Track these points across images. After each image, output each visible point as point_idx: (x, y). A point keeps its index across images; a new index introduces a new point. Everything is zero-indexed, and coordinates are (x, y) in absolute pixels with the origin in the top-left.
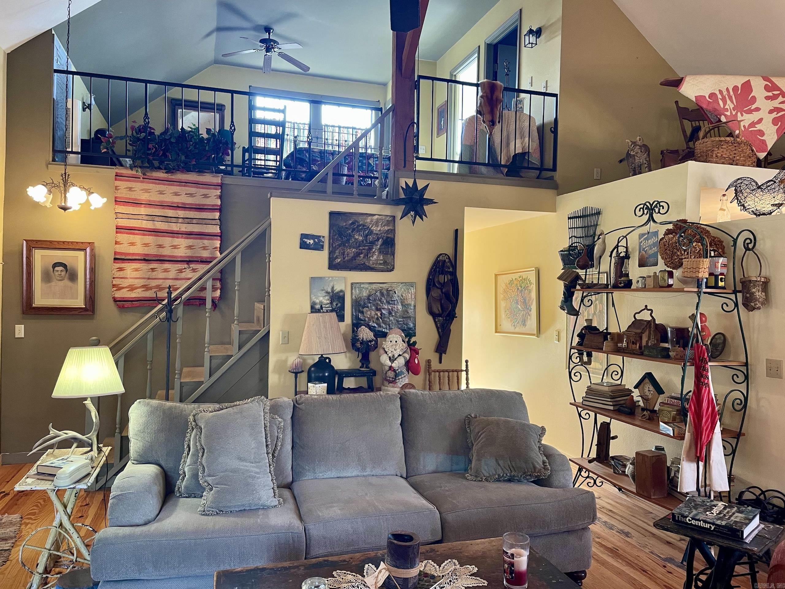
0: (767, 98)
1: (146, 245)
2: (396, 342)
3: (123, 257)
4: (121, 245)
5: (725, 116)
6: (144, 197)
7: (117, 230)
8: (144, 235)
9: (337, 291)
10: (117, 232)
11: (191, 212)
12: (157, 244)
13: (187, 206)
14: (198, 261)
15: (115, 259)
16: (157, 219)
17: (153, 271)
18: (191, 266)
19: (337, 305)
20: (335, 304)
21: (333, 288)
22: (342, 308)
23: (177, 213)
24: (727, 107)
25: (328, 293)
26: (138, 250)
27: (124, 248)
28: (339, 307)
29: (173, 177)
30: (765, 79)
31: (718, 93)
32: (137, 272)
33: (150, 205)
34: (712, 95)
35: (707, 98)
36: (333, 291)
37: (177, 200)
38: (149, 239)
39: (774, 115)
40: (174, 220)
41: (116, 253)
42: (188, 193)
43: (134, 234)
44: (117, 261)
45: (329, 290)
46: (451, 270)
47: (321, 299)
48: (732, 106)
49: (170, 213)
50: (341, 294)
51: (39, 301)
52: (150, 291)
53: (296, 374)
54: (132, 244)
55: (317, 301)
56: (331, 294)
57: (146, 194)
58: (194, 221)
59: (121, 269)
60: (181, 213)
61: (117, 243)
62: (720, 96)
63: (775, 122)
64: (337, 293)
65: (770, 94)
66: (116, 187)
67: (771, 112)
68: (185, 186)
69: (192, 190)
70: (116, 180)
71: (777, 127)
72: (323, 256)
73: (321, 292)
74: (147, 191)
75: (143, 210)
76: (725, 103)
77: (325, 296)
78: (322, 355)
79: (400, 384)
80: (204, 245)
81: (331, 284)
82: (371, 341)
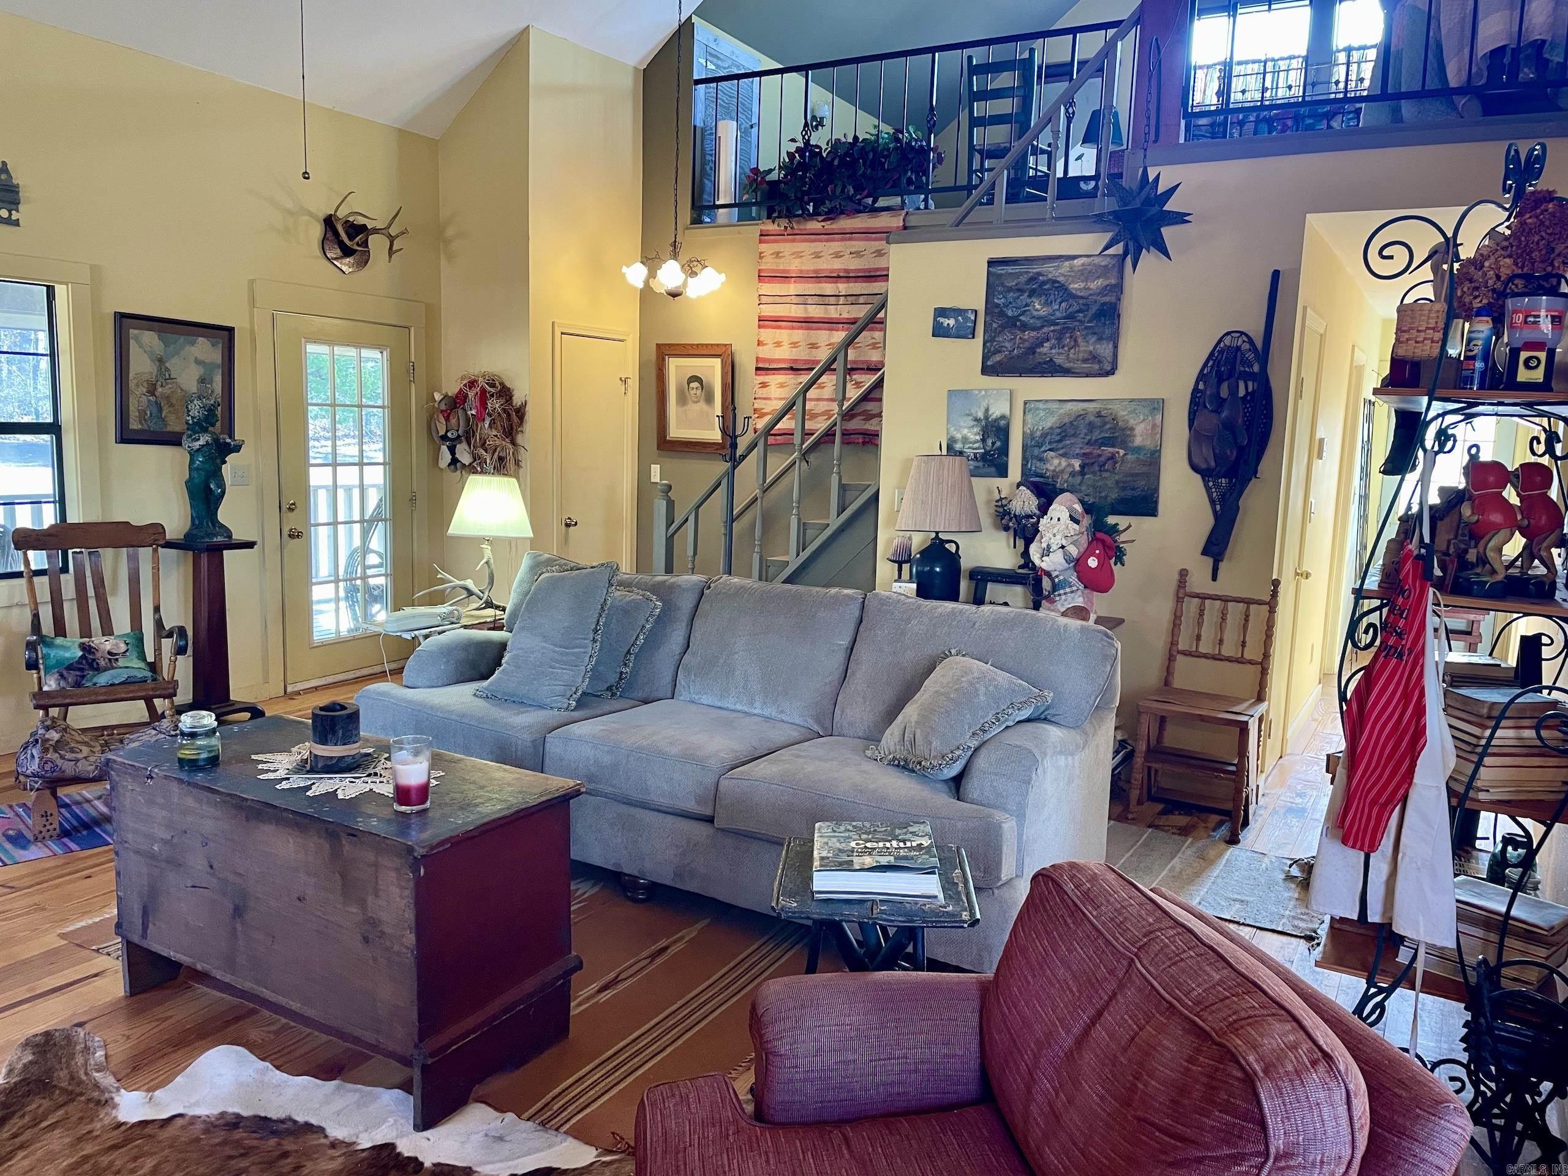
1: (794, 345)
2: (1059, 519)
3: (767, 366)
4: (765, 347)
6: (794, 266)
7: (761, 323)
8: (793, 328)
9: (994, 417)
10: (760, 327)
11: (857, 284)
12: (810, 342)
13: (851, 275)
14: (863, 369)
15: (757, 369)
16: (810, 300)
18: (854, 377)
19: (993, 444)
20: (989, 442)
21: (987, 410)
22: (1004, 451)
23: (838, 288)
25: (977, 420)
26: (784, 353)
27: (766, 352)
28: (998, 449)
29: (834, 226)
32: (782, 389)
33: (802, 278)
36: (986, 418)
37: (837, 265)
38: (799, 335)
40: (832, 300)
41: (758, 359)
42: (853, 250)
43: (779, 327)
44: (759, 372)
45: (980, 415)
46: (1256, 368)
47: (965, 431)
49: (828, 288)
50: (1002, 423)
51: (675, 432)
53: (900, 564)
54: (778, 344)
55: (959, 436)
56: (983, 423)
57: (798, 260)
58: (862, 300)
59: (764, 385)
60: (843, 288)
61: (759, 343)
64: (996, 420)
66: (761, 253)
68: (850, 239)
69: (858, 245)
70: (761, 242)
72: (974, 348)
73: (966, 418)
74: (798, 255)
75: (793, 288)
77: (973, 427)
78: (937, 533)
79: (1063, 605)
80: (874, 341)
81: (984, 404)
82: (1029, 517)
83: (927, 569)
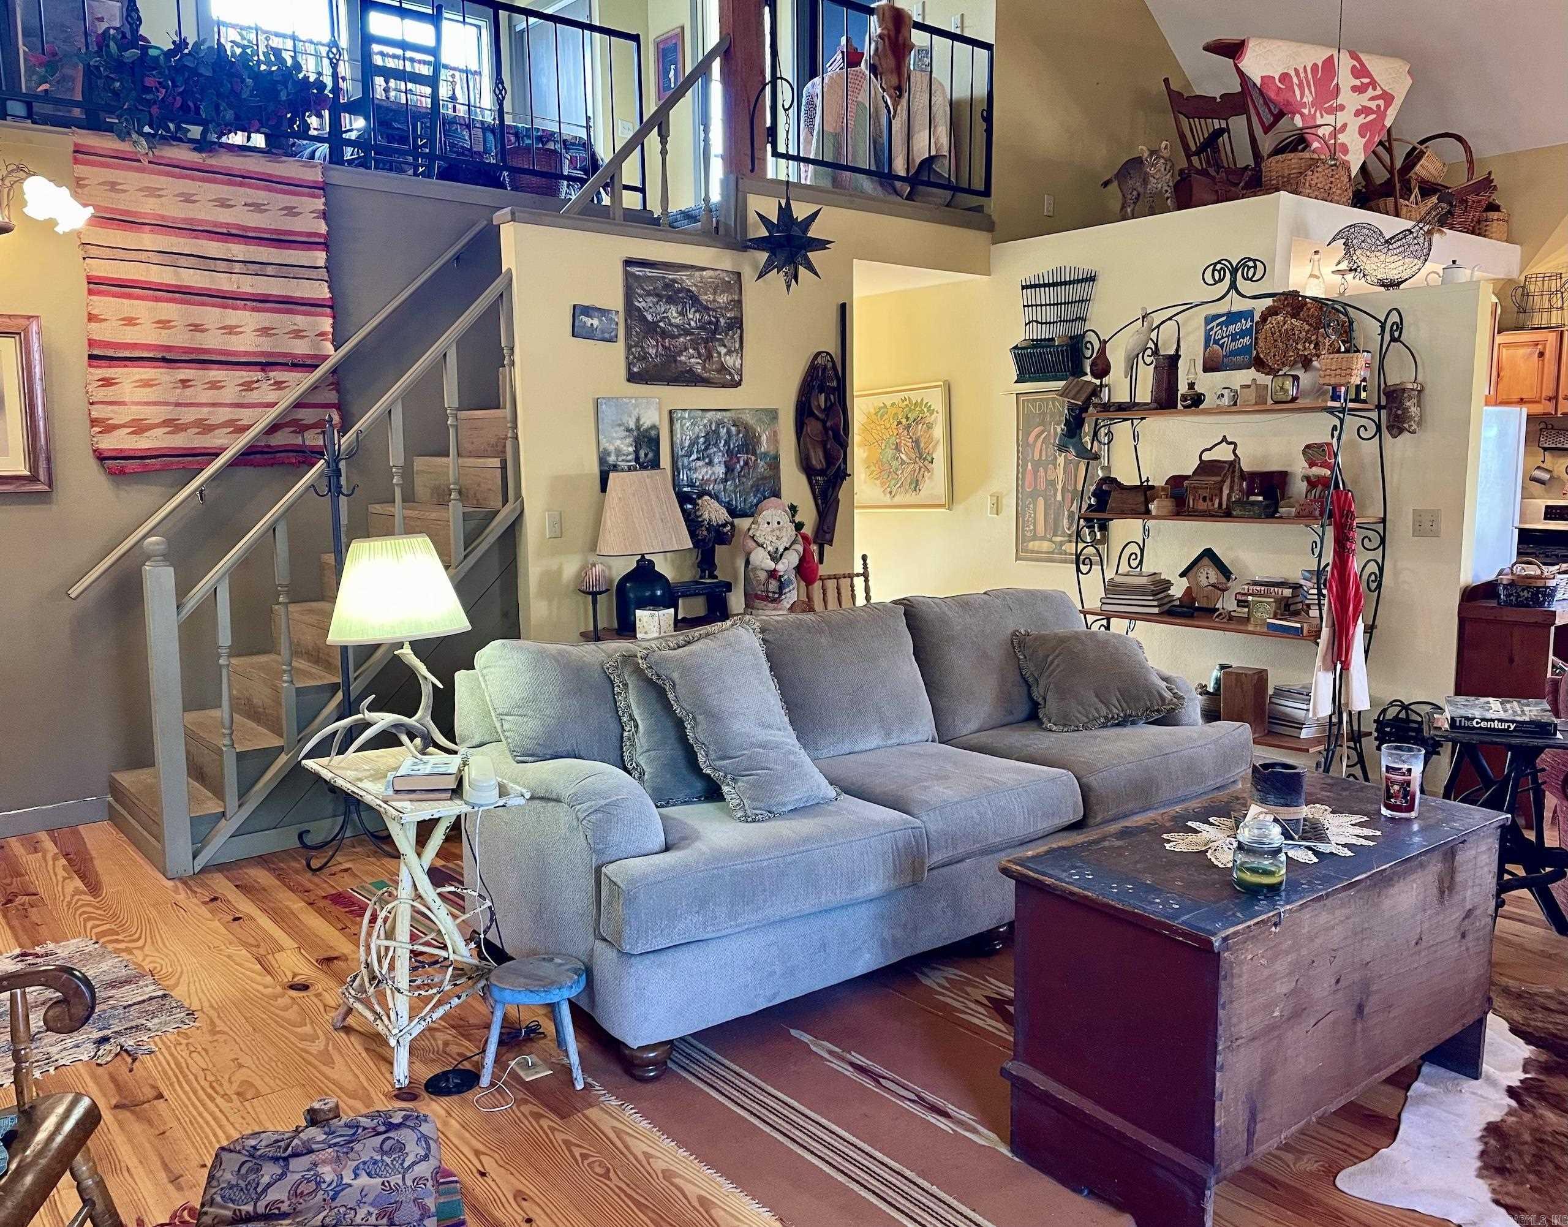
0: (1354, 89)
1: (164, 324)
2: (779, 523)
3: (110, 353)
4: (104, 324)
5: (1302, 115)
6: (148, 207)
7: (91, 286)
8: (157, 300)
9: (645, 427)
10: (91, 292)
11: (261, 248)
12: (190, 322)
13: (250, 234)
14: (286, 364)
15: (91, 357)
16: (183, 261)
17: (185, 387)
18: (272, 374)
19: (646, 455)
20: (642, 453)
21: (638, 420)
23: (229, 250)
24: (1305, 100)
25: (628, 430)
26: (146, 334)
27: (110, 332)
28: (650, 461)
29: (212, 162)
30: (1354, 56)
31: (1292, 73)
32: (149, 390)
33: (163, 226)
34: (1285, 77)
35: (1277, 81)
36: (638, 428)
37: (225, 217)
38: (170, 310)
39: (1362, 119)
40: (222, 266)
41: (91, 343)
42: (250, 201)
43: (129, 296)
44: (95, 362)
45: (632, 425)
46: (835, 384)
47: (618, 442)
48: (1311, 99)
49: (213, 248)
50: (653, 433)
52: (183, 434)
53: (594, 595)
54: (130, 321)
55: (611, 448)
56: (635, 433)
57: (152, 200)
58: (270, 270)
59: (107, 382)
60: (238, 251)
61: (91, 318)
62: (1295, 80)
63: (1363, 130)
64: (647, 430)
65: (1357, 82)
66: (78, 179)
67: (1358, 113)
68: (241, 185)
69: (260, 196)
70: (76, 161)
71: (1364, 140)
72: (617, 352)
73: (617, 428)
74: (152, 192)
75: (148, 240)
76: (1302, 95)
77: (625, 438)
78: (643, 555)
80: (296, 327)
81: (635, 413)
82: (724, 525)
83: (647, 594)
